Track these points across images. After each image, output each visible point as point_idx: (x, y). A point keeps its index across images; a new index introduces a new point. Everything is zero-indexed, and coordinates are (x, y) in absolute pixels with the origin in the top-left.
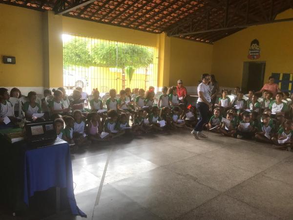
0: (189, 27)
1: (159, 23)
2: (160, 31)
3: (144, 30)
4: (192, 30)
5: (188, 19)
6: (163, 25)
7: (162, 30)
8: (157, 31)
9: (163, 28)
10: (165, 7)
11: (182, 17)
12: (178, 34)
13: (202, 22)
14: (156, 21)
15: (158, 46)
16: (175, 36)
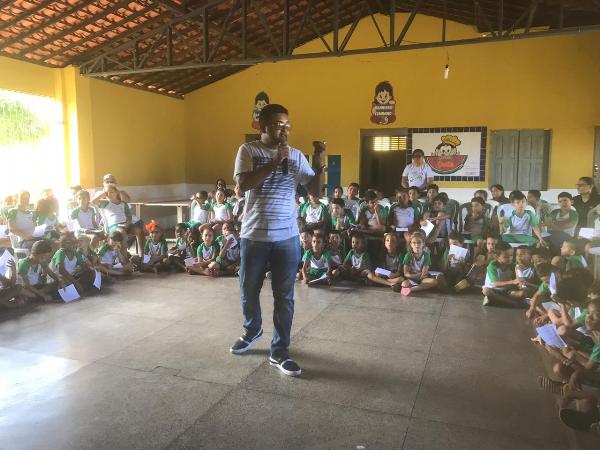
0: (129, 58)
1: (56, 42)
2: (61, 63)
3: (21, 56)
4: (138, 65)
5: (125, 40)
6: (68, 48)
7: (66, 60)
8: (53, 62)
9: (67, 56)
10: (70, 8)
11: (111, 34)
12: (106, 70)
13: (156, 51)
14: (51, 39)
15: (59, 95)
16: (100, 75)
